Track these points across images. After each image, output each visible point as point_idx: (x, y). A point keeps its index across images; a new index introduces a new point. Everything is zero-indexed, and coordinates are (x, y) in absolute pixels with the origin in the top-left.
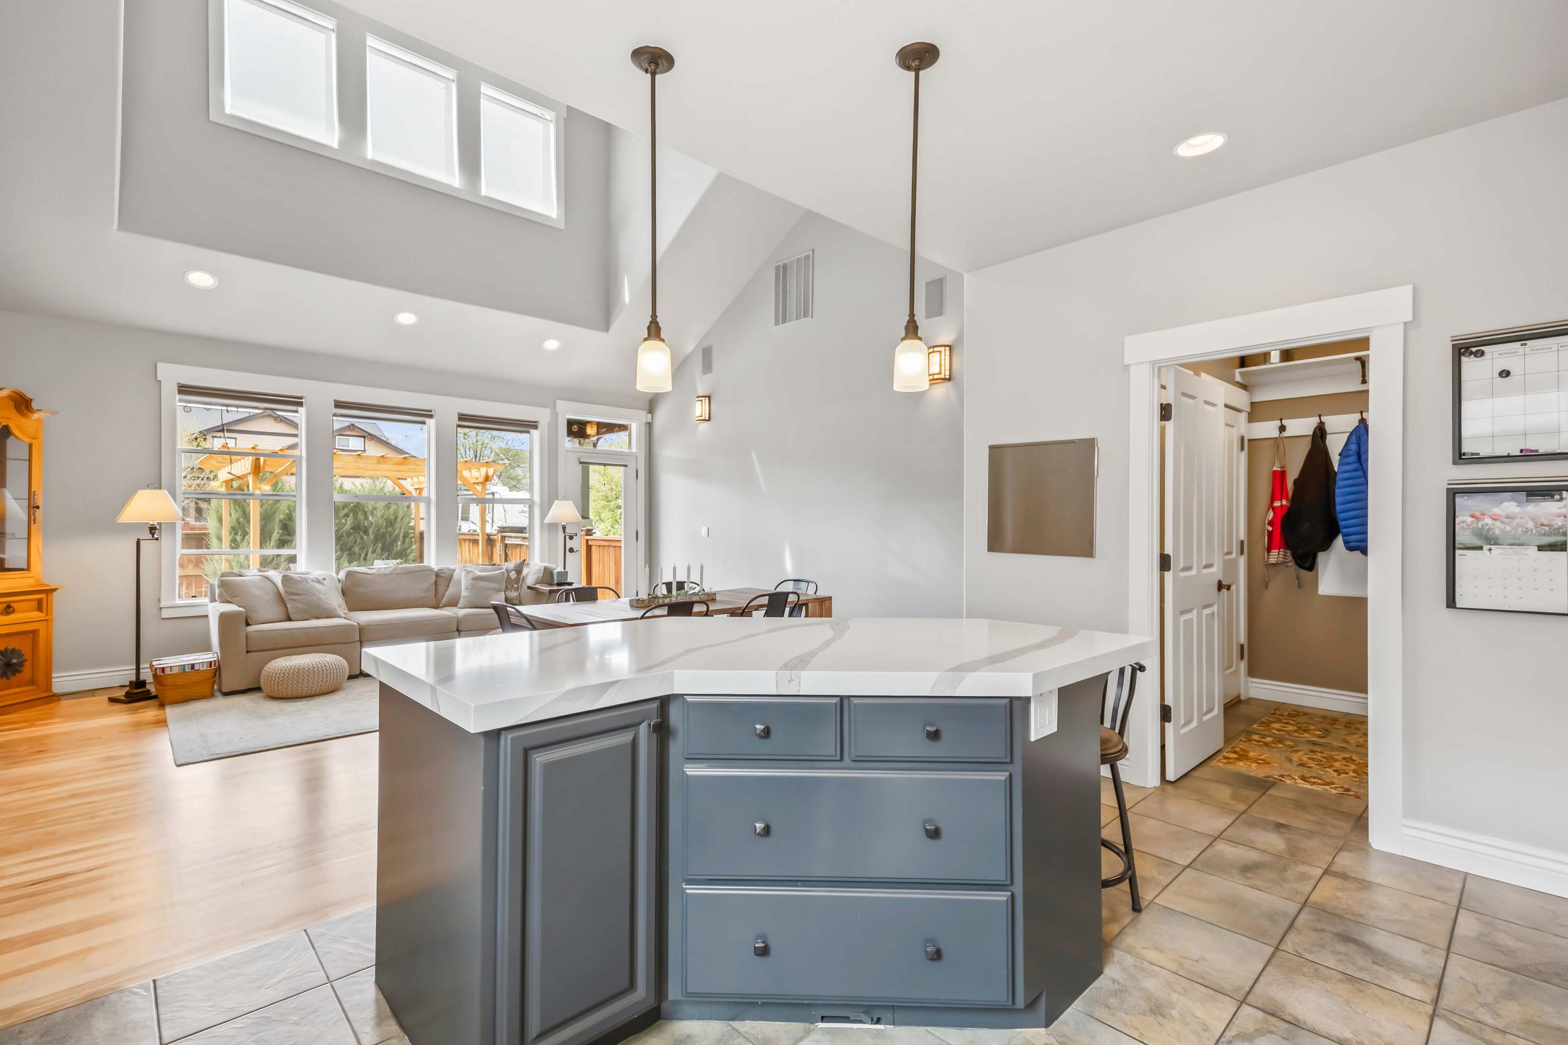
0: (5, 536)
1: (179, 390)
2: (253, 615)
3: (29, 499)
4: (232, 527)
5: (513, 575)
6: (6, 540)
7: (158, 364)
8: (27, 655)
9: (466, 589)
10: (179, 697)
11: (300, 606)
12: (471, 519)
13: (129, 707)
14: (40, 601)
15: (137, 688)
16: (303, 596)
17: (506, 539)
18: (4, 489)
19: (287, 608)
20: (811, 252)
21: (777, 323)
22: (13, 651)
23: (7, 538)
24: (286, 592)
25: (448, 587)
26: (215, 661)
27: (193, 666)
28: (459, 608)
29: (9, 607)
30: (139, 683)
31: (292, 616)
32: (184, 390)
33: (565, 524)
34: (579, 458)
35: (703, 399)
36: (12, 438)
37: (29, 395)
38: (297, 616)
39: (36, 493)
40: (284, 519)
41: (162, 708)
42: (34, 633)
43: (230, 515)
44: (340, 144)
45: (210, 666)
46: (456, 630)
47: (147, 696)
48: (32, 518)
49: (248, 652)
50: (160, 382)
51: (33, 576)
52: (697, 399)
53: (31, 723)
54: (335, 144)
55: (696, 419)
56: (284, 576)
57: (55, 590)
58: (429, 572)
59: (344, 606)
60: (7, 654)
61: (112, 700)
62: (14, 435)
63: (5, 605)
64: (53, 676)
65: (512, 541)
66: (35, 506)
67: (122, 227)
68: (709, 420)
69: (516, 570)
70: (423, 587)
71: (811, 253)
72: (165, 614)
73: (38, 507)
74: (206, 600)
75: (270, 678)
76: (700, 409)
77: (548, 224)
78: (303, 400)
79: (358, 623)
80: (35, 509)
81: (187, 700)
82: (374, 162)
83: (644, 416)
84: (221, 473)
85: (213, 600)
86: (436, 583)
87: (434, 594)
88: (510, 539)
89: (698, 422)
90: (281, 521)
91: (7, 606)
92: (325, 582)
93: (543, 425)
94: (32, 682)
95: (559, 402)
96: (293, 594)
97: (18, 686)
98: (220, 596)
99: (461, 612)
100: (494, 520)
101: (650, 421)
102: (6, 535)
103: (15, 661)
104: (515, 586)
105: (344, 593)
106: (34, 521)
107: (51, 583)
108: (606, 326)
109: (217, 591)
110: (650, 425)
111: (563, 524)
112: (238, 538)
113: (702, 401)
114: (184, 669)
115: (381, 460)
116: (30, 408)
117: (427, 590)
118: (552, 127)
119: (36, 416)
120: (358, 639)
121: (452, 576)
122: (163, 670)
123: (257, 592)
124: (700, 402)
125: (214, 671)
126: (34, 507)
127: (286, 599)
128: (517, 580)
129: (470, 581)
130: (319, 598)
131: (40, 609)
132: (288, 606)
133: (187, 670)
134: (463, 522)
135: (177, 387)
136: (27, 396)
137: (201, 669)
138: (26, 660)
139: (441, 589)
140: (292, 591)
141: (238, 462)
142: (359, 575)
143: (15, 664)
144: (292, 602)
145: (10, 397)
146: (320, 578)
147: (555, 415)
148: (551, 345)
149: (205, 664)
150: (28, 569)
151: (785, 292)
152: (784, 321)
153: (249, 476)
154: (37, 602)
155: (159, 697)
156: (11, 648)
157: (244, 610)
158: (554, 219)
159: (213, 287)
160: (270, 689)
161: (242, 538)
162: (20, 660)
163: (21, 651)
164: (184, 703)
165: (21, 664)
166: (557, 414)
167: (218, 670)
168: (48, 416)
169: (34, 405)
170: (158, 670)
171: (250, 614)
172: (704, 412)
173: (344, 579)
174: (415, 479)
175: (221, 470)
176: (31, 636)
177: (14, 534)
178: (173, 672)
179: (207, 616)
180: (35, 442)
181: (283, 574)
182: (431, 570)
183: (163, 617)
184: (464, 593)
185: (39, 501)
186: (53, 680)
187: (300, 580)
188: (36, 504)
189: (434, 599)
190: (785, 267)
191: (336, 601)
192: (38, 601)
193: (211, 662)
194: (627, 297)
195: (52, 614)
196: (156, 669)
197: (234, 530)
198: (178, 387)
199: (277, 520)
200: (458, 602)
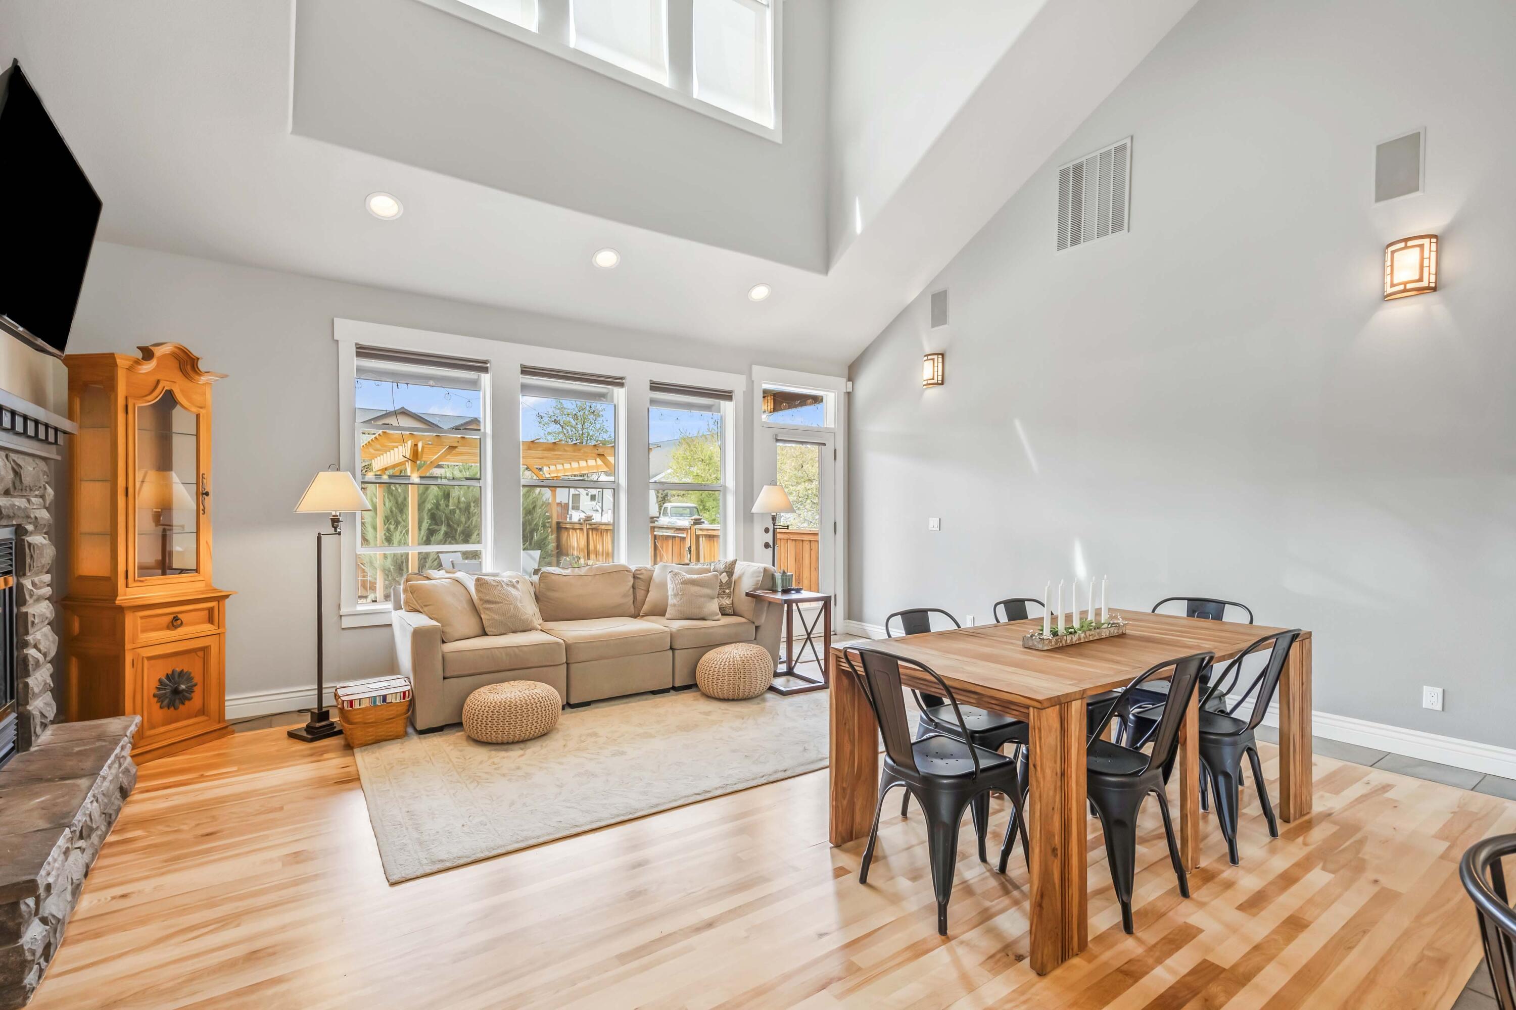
0: (172, 530)
1: (357, 352)
2: (448, 629)
3: (197, 484)
4: (386, 517)
5: (724, 578)
6: (174, 535)
7: (335, 319)
8: (197, 678)
9: (675, 595)
10: (370, 738)
11: (496, 617)
12: (581, 508)
13: (312, 749)
14: (211, 610)
15: (320, 720)
16: (500, 605)
17: (656, 530)
18: (171, 472)
19: (481, 619)
20: (1130, 138)
21: (1061, 245)
22: (181, 673)
23: (174, 531)
24: (481, 599)
25: (648, 591)
26: (409, 691)
27: (384, 698)
28: (668, 619)
29: (176, 619)
30: (322, 715)
31: (487, 630)
32: (363, 351)
33: (775, 514)
34: (776, 435)
35: (935, 357)
36: (178, 407)
37: (195, 353)
38: (493, 630)
39: (205, 476)
40: (432, 509)
41: (349, 752)
42: (205, 650)
43: (384, 505)
44: (541, 26)
45: (404, 698)
46: (669, 648)
47: (330, 732)
48: (201, 507)
49: (444, 678)
50: (337, 341)
51: (202, 579)
52: (926, 358)
53: (200, 773)
54: (534, 28)
55: (925, 383)
56: (478, 580)
57: (227, 596)
58: (626, 572)
59: (538, 615)
60: (173, 678)
61: (292, 735)
62: (182, 406)
63: (172, 616)
64: (227, 698)
65: (663, 532)
66: (204, 492)
67: (298, 129)
68: (942, 383)
69: (727, 572)
70: (620, 593)
71: (1128, 141)
72: (346, 623)
73: (207, 494)
74: (389, 606)
75: (476, 718)
76: (928, 370)
77: (762, 135)
78: (488, 365)
79: (564, 641)
80: (205, 496)
81: (378, 741)
82: (577, 52)
83: (842, 384)
84: (376, 462)
85: (398, 607)
86: (634, 587)
87: (632, 601)
88: (660, 530)
89: (924, 387)
90: (429, 510)
91: (174, 617)
92: (518, 586)
93: (738, 395)
94: (203, 711)
95: (755, 368)
96: (488, 602)
97: (189, 717)
98: (406, 603)
99: (677, 625)
100: (604, 509)
101: (851, 390)
102: (174, 528)
103: (183, 687)
104: (727, 591)
105: (537, 598)
106: (204, 510)
107: (223, 586)
108: (825, 266)
109: (403, 596)
110: (849, 395)
111: (772, 514)
112: (392, 527)
113: (933, 359)
114: (375, 702)
115: (532, 446)
116: (196, 369)
117: (625, 596)
118: (769, 14)
119: (203, 379)
120: (565, 661)
121: (651, 578)
122: (351, 703)
123: (449, 599)
124: (932, 361)
125: (408, 704)
126: (203, 494)
127: (481, 608)
128: (729, 584)
129: (679, 586)
130: (516, 607)
131: (211, 620)
132: (482, 616)
133: (378, 703)
134: (573, 511)
135: (355, 348)
136: (194, 354)
137: (394, 701)
138: (196, 685)
139: (640, 593)
140: (487, 598)
141: (395, 449)
142: (554, 577)
143: (183, 690)
144: (487, 612)
145: (174, 355)
146: (514, 581)
147: (751, 383)
148: (760, 293)
149: (398, 695)
150: (197, 570)
151: (1077, 202)
152: (1075, 241)
153: (407, 463)
154: (207, 612)
155: (344, 732)
156: (178, 670)
157: (439, 624)
158: (770, 130)
159: (398, 216)
160: (476, 731)
161: (395, 528)
162: (189, 684)
163: (190, 673)
164: (376, 745)
165: (190, 690)
166: (753, 382)
167: (412, 703)
168: (217, 380)
169: (202, 366)
170: (345, 703)
171: (445, 629)
172: (936, 373)
173: (538, 582)
174: (552, 468)
175: (376, 459)
176: (201, 654)
177: (183, 527)
178: (363, 706)
179: (390, 625)
180: (202, 412)
181: (476, 576)
182: (625, 570)
183: (343, 627)
184: (671, 601)
185: (209, 488)
186: (227, 703)
187: (494, 584)
188: (205, 489)
189: (633, 606)
190: (1078, 169)
191: (530, 609)
192: (209, 610)
193: (404, 693)
194: (859, 226)
195: (224, 626)
196: (343, 701)
197: (387, 519)
198: (357, 348)
199: (426, 509)
200: (666, 611)
